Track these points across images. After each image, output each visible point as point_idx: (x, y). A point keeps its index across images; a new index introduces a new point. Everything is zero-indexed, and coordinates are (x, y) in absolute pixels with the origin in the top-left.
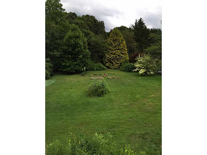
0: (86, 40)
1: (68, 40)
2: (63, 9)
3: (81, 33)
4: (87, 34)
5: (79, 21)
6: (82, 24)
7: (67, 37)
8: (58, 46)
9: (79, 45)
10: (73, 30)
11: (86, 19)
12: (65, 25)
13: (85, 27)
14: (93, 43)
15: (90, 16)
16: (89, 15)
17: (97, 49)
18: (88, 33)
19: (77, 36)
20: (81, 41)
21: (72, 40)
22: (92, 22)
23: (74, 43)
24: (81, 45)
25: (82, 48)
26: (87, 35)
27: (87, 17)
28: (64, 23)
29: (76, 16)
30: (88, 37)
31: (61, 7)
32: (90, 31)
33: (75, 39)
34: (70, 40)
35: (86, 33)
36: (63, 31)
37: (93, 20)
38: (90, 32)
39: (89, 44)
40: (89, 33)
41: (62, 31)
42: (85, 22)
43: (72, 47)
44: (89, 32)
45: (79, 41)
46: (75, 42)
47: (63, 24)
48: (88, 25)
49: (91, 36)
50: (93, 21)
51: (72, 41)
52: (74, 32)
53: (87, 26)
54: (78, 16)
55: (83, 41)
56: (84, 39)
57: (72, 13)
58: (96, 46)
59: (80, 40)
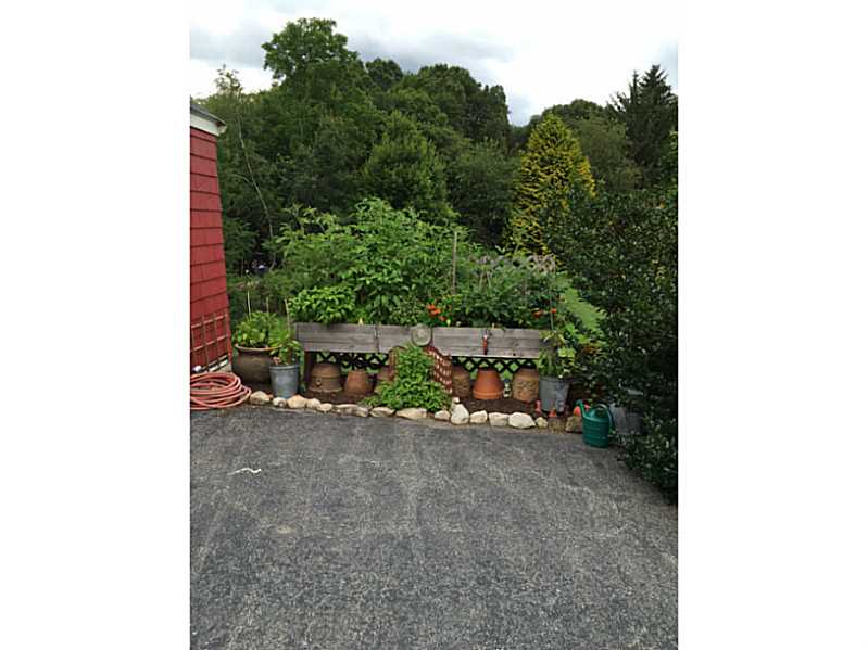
0: (440, 167)
1: (378, 171)
2: (350, 53)
3: (424, 143)
4: (441, 141)
5: (408, 95)
6: (423, 103)
7: (376, 160)
8: (342, 194)
9: (416, 186)
10: (398, 132)
11: (435, 81)
12: (364, 115)
13: (434, 114)
14: (464, 174)
15: (449, 67)
16: (446, 65)
17: (480, 196)
18: (443, 137)
19: (410, 153)
20: (424, 172)
21: (391, 170)
22: (460, 92)
23: (400, 180)
24: (425, 186)
25: (429, 197)
26: (441, 144)
27: (438, 73)
28: (358, 107)
29: (397, 75)
30: (445, 154)
31: (341, 46)
32: (450, 130)
33: (405, 167)
34: (386, 170)
35: (436, 136)
36: (356, 137)
37: (462, 83)
38: (452, 132)
39: (452, 181)
40: (446, 136)
41: (352, 134)
42: (430, 95)
43: (394, 195)
44: (449, 134)
45: (418, 173)
46: (403, 178)
47: (356, 110)
48: (444, 107)
49: (457, 150)
50: (462, 87)
51: (393, 172)
52: (398, 139)
53: (439, 110)
54: (403, 70)
55: (431, 169)
56: (433, 165)
57: (384, 63)
58: (475, 186)
59: (418, 169)
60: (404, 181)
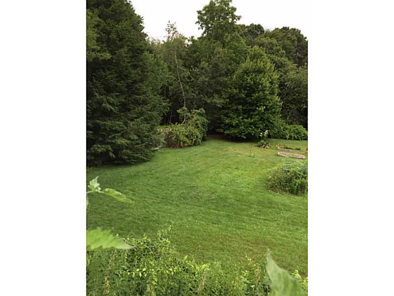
0: (276, 76)
1: (241, 77)
2: (237, 17)
3: (269, 64)
4: (280, 64)
5: (265, 41)
6: (273, 45)
7: (241, 71)
8: (221, 88)
9: (260, 86)
10: (255, 57)
11: (281, 35)
12: (239, 48)
13: (278, 51)
14: (290, 83)
15: (290, 29)
16: (289, 27)
17: (297, 94)
18: (281, 63)
19: (259, 69)
20: (266, 79)
21: (248, 77)
22: (294, 41)
23: (252, 83)
24: (265, 87)
25: (267, 92)
26: (279, 66)
27: (284, 31)
28: (236, 44)
29: (261, 31)
30: (281, 72)
31: (232, 13)
32: (286, 59)
33: (256, 75)
34: (245, 77)
35: (278, 62)
36: (233, 60)
37: (296, 36)
38: (287, 60)
39: (282, 85)
40: (283, 62)
41: (231, 58)
42: (278, 41)
43: (248, 90)
44: (285, 61)
45: (263, 79)
46: (254, 81)
47: (235, 46)
48: (284, 48)
49: (288, 70)
50: (296, 38)
51: (249, 78)
52: (254, 61)
53: (281, 49)
54: (265, 29)
55: (271, 78)
56: (272, 75)
57: (255, 26)
58: (296, 89)
59: (263, 77)
60: (254, 83)
